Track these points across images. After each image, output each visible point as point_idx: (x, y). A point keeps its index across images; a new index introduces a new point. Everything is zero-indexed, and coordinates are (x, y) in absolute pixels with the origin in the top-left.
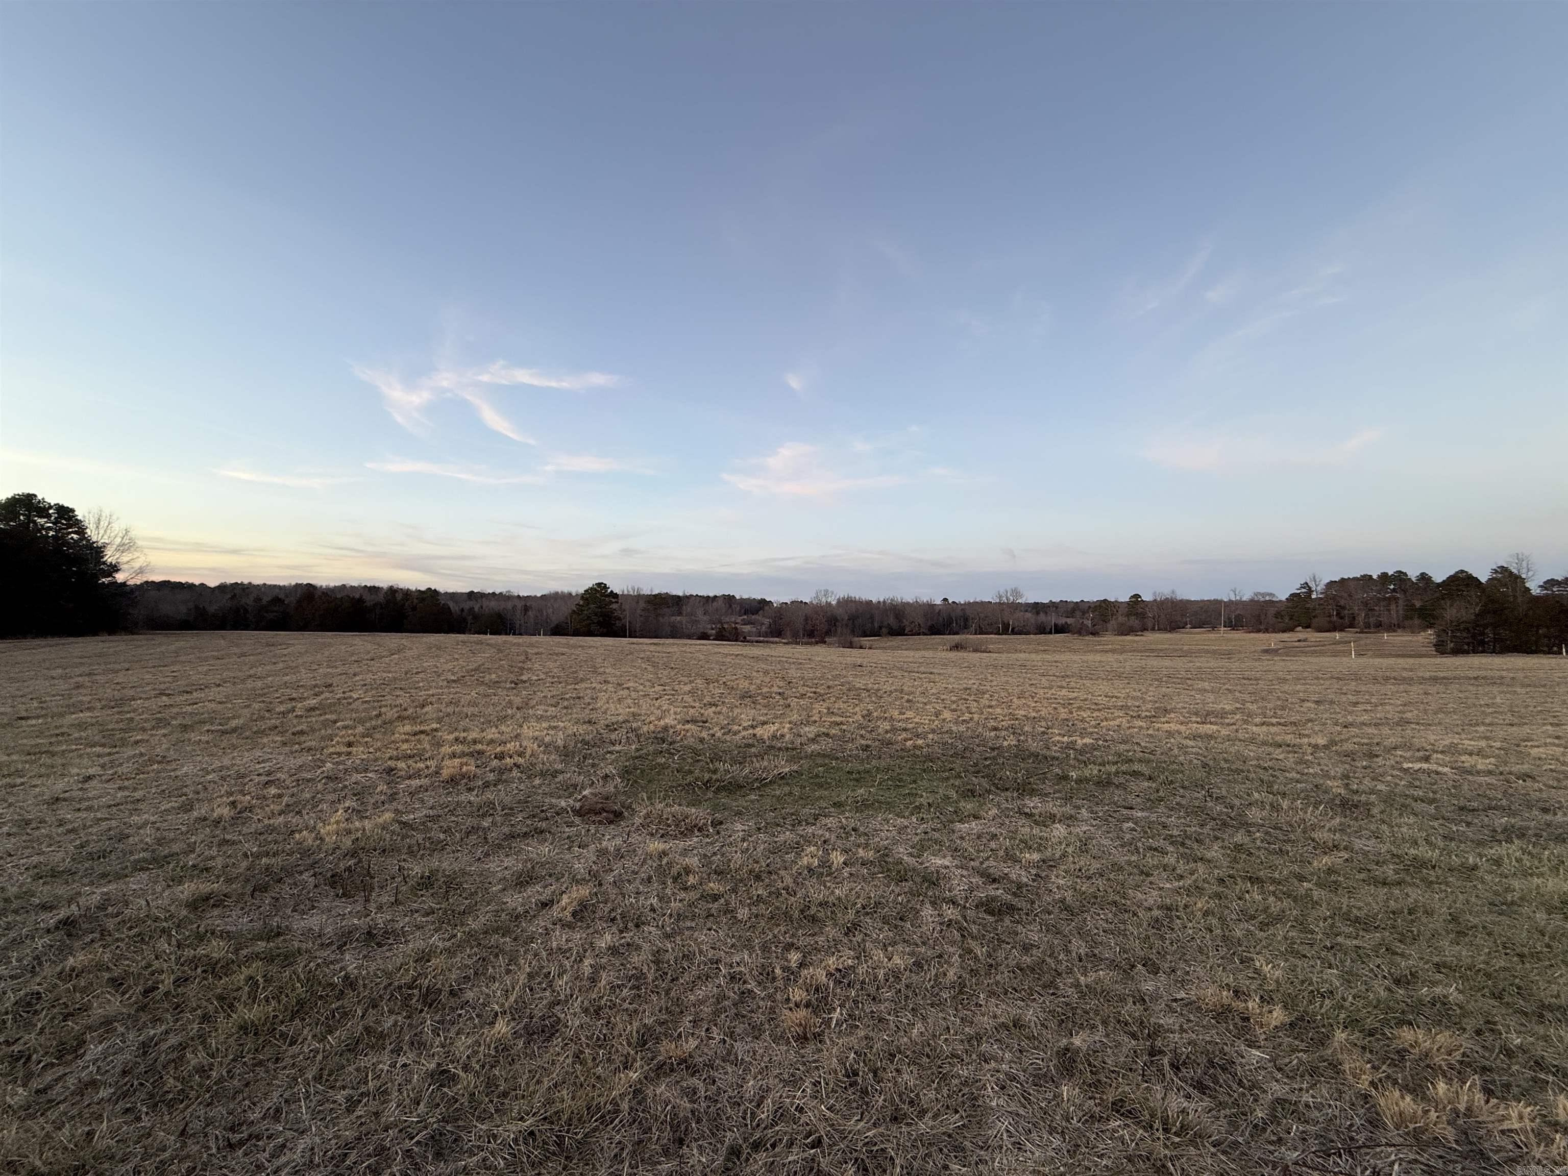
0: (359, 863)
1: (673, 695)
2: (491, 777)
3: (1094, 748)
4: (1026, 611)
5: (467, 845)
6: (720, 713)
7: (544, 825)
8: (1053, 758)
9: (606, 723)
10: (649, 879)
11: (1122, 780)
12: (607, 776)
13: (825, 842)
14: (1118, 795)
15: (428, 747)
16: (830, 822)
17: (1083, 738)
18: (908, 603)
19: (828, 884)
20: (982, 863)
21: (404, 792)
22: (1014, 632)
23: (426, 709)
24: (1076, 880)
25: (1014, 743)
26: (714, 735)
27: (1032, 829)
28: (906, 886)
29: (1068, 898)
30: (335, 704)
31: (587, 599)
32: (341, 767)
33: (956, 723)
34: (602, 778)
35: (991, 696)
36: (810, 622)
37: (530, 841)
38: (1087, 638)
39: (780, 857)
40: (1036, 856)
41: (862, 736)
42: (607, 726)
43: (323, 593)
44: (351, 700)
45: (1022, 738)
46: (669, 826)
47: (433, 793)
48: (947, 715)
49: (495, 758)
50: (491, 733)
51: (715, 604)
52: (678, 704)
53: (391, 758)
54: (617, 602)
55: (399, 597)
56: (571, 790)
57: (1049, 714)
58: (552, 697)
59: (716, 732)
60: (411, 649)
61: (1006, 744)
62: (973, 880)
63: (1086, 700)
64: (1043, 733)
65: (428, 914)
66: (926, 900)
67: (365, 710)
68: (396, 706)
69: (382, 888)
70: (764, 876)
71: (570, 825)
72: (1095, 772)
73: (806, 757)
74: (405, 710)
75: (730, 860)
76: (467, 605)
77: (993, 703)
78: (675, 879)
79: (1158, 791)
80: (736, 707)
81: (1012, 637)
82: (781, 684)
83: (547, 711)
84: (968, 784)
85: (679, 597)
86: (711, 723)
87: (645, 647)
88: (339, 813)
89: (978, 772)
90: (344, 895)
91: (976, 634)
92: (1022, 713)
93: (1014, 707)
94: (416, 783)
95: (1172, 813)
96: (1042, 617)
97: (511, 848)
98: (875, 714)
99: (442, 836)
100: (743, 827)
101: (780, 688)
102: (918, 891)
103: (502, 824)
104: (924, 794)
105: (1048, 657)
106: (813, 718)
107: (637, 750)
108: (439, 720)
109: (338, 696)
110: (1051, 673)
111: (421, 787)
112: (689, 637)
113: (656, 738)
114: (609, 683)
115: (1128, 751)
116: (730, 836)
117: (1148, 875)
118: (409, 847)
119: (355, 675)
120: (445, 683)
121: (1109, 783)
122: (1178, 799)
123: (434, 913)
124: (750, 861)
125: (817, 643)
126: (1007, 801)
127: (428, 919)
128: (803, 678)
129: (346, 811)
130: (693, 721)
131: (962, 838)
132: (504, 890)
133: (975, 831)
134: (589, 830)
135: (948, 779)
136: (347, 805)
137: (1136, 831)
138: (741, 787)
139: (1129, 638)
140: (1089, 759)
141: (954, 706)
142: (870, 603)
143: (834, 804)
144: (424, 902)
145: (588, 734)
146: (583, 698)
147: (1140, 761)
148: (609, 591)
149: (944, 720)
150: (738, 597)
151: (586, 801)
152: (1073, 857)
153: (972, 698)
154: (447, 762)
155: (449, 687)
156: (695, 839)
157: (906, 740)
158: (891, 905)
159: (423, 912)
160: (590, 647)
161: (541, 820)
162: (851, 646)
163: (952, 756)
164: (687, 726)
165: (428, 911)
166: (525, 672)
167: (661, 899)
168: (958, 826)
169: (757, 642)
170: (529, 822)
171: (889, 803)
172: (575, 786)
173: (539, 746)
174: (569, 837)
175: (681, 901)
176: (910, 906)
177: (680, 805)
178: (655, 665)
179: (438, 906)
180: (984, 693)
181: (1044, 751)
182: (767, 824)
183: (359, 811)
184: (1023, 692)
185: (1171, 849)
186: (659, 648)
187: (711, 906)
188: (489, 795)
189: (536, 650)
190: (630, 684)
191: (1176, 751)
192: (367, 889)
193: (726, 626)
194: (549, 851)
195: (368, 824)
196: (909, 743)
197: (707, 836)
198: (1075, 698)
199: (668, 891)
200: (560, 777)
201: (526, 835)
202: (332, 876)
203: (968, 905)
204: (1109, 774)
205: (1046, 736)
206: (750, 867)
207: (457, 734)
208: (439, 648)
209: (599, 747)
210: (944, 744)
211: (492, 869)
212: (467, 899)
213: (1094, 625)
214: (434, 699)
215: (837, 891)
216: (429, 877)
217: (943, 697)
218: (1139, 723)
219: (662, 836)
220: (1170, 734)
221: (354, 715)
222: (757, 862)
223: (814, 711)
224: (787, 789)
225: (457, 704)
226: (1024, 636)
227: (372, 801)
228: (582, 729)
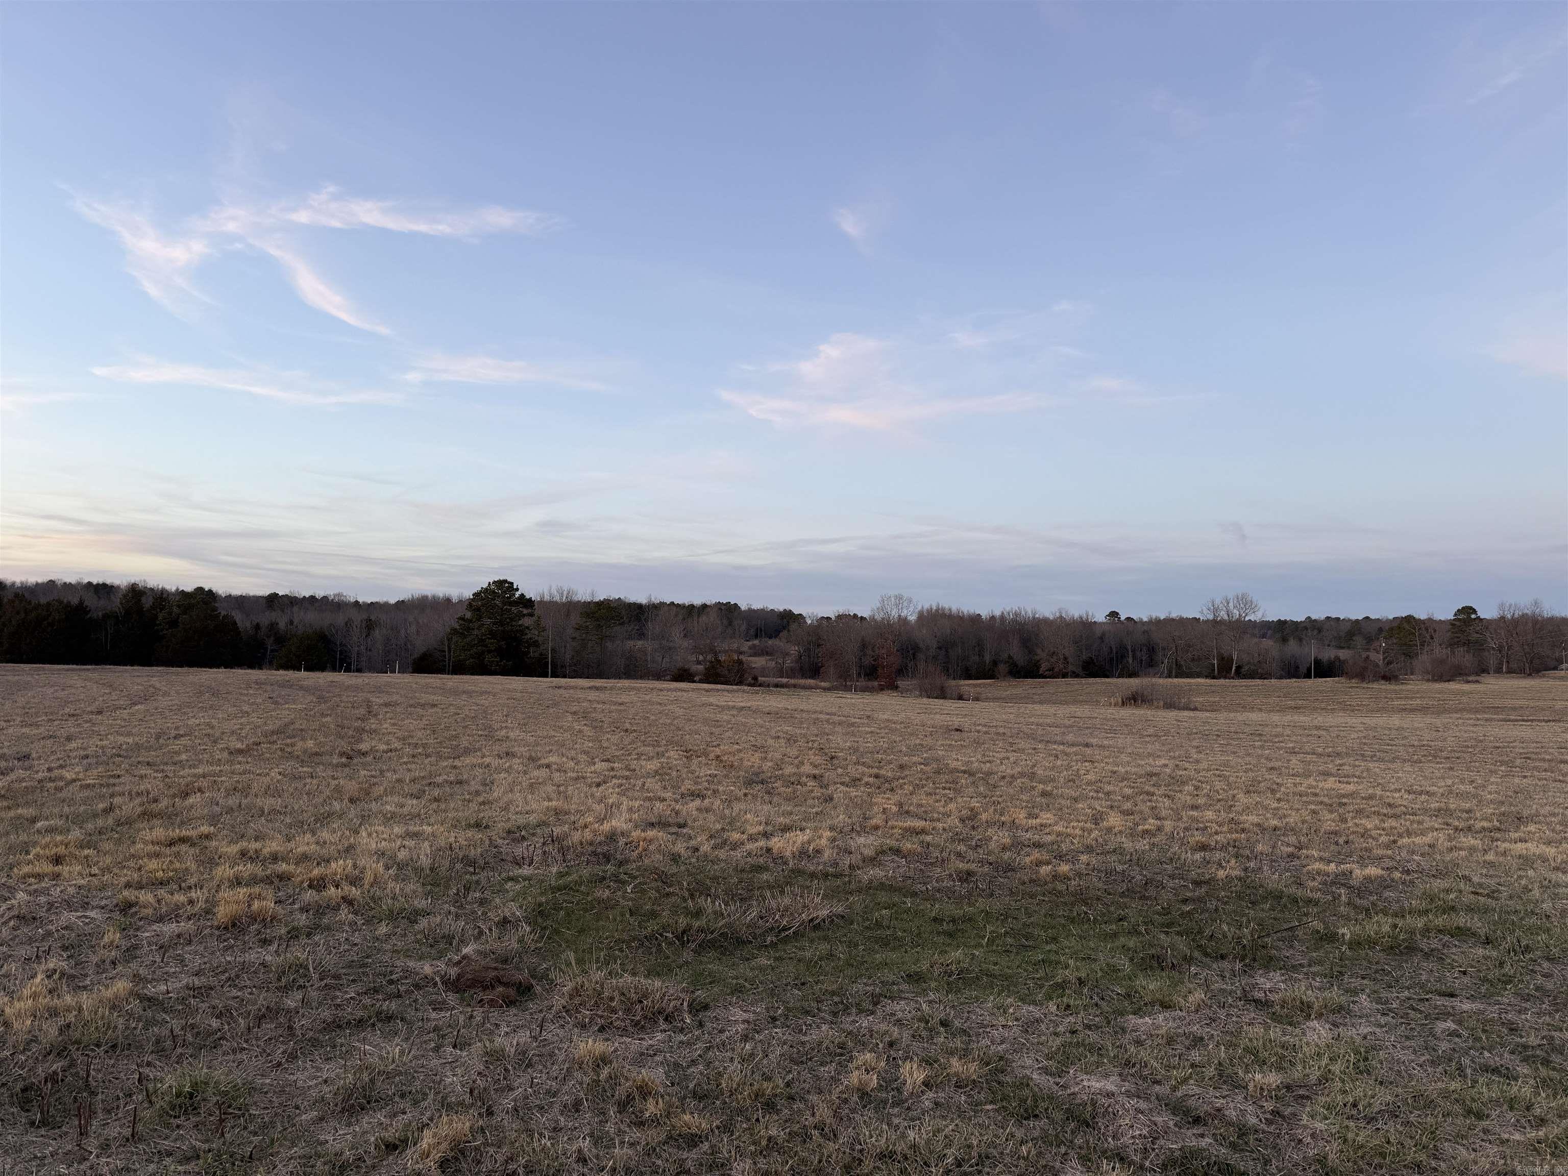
0: (70, 1067)
1: (627, 778)
2: (302, 920)
3: (1384, 884)
4: (1264, 636)
5: (257, 1039)
6: (707, 810)
7: (393, 1006)
8: (1309, 901)
9: (508, 826)
10: (577, 1106)
11: (1435, 944)
12: (505, 921)
13: (891, 1044)
14: (1427, 972)
15: (193, 866)
16: (901, 1008)
17: (1363, 866)
18: (1046, 621)
19: (896, 1121)
20: (1174, 1089)
21: (149, 944)
22: (1240, 674)
23: (191, 800)
24: (1346, 1122)
25: (1236, 873)
26: (697, 850)
27: (1267, 1028)
28: (1037, 1126)
29: (1331, 1157)
30: (34, 789)
31: (478, 609)
32: (43, 899)
33: (1132, 835)
34: (497, 924)
35: (1197, 788)
36: (869, 652)
37: (368, 1034)
38: (1375, 686)
39: (811, 1070)
40: (1273, 1079)
41: (959, 855)
42: (509, 832)
43: (17, 595)
44: (62, 784)
45: (1252, 864)
46: (614, 1011)
47: (201, 948)
48: (1114, 820)
49: (310, 886)
50: (304, 844)
51: (704, 618)
52: (636, 794)
53: (128, 885)
54: (531, 615)
55: (147, 602)
56: (442, 946)
57: (1303, 822)
58: (413, 780)
59: (701, 844)
60: (166, 694)
61: (1221, 874)
62: (1159, 1119)
63: (1371, 797)
64: (1291, 856)
65: (188, 1160)
66: (1072, 1153)
67: (84, 802)
68: (138, 794)
69: (109, 1112)
70: (780, 1103)
71: (438, 1006)
72: (1386, 928)
73: (860, 891)
74: (156, 801)
75: (720, 1074)
76: (265, 619)
77: (1201, 801)
78: (623, 1106)
79: (1501, 964)
80: (738, 799)
81: (1237, 682)
82: (818, 760)
83: (402, 806)
84: (1151, 946)
85: (639, 607)
86: (692, 828)
87: (580, 694)
88: (38, 980)
89: (1170, 925)
90: (44, 1123)
91: (1169, 676)
92: (1253, 819)
93: (1239, 807)
94: (170, 929)
95: (1528, 1005)
96: (1292, 647)
97: (335, 1046)
98: (984, 817)
99: (215, 1023)
100: (745, 1016)
101: (816, 766)
102: (1057, 1136)
103: (320, 1004)
104: (1071, 962)
105: (1302, 719)
106: (874, 822)
107: (561, 875)
108: (214, 820)
109: (40, 775)
110: (1307, 748)
111: (179, 936)
112: (658, 677)
113: (594, 853)
114: (514, 755)
115: (1448, 891)
116: (722, 1031)
117: (1480, 1116)
118: (158, 1042)
119: (69, 739)
120: (225, 754)
121: (1412, 949)
122: (1540, 980)
123: (198, 1157)
124: (757, 1076)
125: (882, 689)
126: (1223, 977)
127: (189, 1167)
128: (856, 750)
129: (48, 977)
130: (661, 824)
131: (1139, 1043)
132: (322, 1119)
133: (1163, 1031)
134: (471, 1017)
135: (1115, 935)
136: (51, 966)
137: (1459, 1036)
138: (741, 942)
139: (1453, 686)
140: (1373, 904)
141: (1128, 806)
142: (976, 619)
143: (909, 976)
144: (181, 1138)
145: (475, 847)
146: (467, 782)
147: (1470, 909)
148: (517, 594)
149: (1109, 830)
150: (743, 608)
151: (469, 964)
152: (1343, 1081)
153: (1162, 790)
154: (226, 894)
155: (232, 763)
156: (660, 1036)
157: (1039, 863)
158: (1008, 1160)
159: (179, 1154)
160: (482, 693)
161: (390, 997)
162: (942, 694)
163: (1122, 895)
164: (651, 833)
165: (189, 1154)
166: (365, 736)
167: (597, 1140)
168: (1133, 1020)
169: (776, 686)
170: (367, 1001)
171: (1007, 978)
172: (449, 939)
173: (387, 868)
174: (436, 1029)
175: (632, 1145)
176: (1043, 1162)
177: (634, 974)
178: (597, 727)
179: (206, 1146)
180: (1184, 783)
181: (1293, 890)
182: (788, 1009)
183: (72, 977)
184: (1255, 782)
185: (1524, 1070)
186: (603, 696)
187: (685, 1155)
188: (298, 953)
189: (385, 698)
190: (553, 759)
191: (1536, 893)
192: (85, 1113)
193: (722, 658)
194: (402, 1052)
195: (86, 1000)
196: (1045, 870)
197: (682, 1030)
198: (1351, 795)
199: (610, 1128)
200: (423, 923)
201: (361, 1023)
202: (24, 1090)
203: (1147, 1164)
204: (1412, 933)
205: (1297, 862)
206: (756, 1087)
207: (245, 844)
208: (215, 694)
209: (493, 869)
210: (1109, 873)
211: (300, 1083)
212: (255, 1134)
213: (1389, 663)
214: (204, 783)
215: (911, 1134)
216: (191, 1095)
217: (1108, 788)
218: (1469, 841)
219: (602, 1029)
220: (1527, 861)
221: (66, 809)
222: (769, 1079)
223: (875, 808)
224: (824, 947)
225: (245, 791)
226: (1259, 682)
227: (95, 959)
228: (462, 837)
